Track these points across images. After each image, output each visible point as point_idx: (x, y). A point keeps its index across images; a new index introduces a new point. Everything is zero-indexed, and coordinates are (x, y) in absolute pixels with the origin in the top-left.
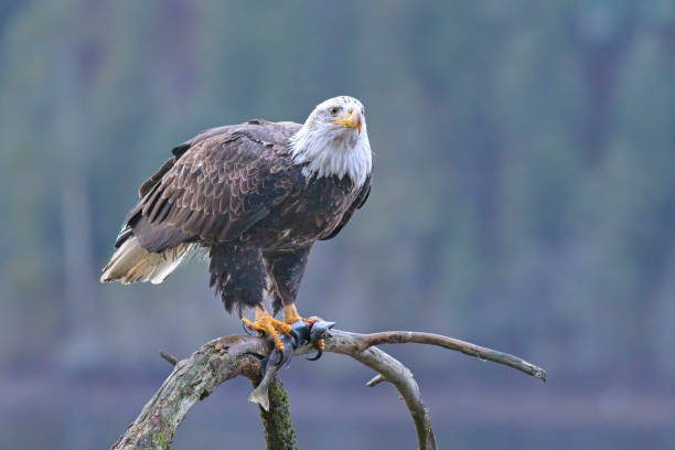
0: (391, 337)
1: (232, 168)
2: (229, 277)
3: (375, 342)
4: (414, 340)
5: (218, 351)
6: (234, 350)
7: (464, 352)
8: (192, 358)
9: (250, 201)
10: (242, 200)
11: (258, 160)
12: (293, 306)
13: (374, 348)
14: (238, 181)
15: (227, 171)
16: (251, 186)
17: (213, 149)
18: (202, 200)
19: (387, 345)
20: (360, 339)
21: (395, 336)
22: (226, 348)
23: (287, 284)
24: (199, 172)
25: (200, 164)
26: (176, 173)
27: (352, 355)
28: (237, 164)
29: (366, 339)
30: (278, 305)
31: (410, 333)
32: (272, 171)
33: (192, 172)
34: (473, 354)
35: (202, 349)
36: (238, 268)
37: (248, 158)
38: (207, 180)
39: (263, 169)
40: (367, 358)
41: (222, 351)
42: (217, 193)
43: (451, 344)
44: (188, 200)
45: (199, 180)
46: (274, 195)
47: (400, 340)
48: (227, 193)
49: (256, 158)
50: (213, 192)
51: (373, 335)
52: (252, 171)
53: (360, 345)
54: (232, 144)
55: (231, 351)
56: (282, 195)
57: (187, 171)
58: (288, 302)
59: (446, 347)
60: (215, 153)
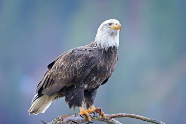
0: (118, 115)
1: (75, 61)
2: (72, 97)
3: (113, 117)
4: (126, 116)
5: (60, 120)
6: (65, 120)
7: (142, 120)
8: (52, 122)
9: (84, 68)
10: (81, 69)
11: (84, 55)
12: (93, 106)
13: (113, 119)
14: (78, 64)
15: (73, 62)
16: (83, 64)
17: (66, 57)
18: (66, 74)
19: (117, 118)
20: (108, 116)
21: (120, 115)
22: (63, 119)
23: (91, 99)
24: (63, 66)
25: (63, 64)
26: (54, 70)
27: (106, 122)
28: (77, 59)
29: (110, 116)
30: (88, 106)
31: (124, 114)
32: (90, 57)
33: (60, 67)
34: (145, 120)
35: (55, 119)
36: (76, 94)
37: (80, 56)
38: (67, 67)
39: (87, 58)
40: (111, 122)
41: (61, 120)
42: (71, 70)
43: (138, 117)
44: (61, 76)
45: (63, 68)
46: (92, 65)
47: (121, 116)
48: (75, 68)
49: (83, 55)
50: (70, 70)
51: (112, 115)
52: (82, 59)
53: (108, 118)
54: (72, 54)
55: (64, 120)
56: (94, 64)
57: (58, 68)
58: (91, 105)
59: (136, 118)
60: (67, 59)
